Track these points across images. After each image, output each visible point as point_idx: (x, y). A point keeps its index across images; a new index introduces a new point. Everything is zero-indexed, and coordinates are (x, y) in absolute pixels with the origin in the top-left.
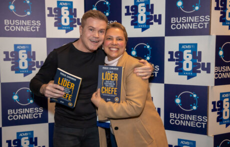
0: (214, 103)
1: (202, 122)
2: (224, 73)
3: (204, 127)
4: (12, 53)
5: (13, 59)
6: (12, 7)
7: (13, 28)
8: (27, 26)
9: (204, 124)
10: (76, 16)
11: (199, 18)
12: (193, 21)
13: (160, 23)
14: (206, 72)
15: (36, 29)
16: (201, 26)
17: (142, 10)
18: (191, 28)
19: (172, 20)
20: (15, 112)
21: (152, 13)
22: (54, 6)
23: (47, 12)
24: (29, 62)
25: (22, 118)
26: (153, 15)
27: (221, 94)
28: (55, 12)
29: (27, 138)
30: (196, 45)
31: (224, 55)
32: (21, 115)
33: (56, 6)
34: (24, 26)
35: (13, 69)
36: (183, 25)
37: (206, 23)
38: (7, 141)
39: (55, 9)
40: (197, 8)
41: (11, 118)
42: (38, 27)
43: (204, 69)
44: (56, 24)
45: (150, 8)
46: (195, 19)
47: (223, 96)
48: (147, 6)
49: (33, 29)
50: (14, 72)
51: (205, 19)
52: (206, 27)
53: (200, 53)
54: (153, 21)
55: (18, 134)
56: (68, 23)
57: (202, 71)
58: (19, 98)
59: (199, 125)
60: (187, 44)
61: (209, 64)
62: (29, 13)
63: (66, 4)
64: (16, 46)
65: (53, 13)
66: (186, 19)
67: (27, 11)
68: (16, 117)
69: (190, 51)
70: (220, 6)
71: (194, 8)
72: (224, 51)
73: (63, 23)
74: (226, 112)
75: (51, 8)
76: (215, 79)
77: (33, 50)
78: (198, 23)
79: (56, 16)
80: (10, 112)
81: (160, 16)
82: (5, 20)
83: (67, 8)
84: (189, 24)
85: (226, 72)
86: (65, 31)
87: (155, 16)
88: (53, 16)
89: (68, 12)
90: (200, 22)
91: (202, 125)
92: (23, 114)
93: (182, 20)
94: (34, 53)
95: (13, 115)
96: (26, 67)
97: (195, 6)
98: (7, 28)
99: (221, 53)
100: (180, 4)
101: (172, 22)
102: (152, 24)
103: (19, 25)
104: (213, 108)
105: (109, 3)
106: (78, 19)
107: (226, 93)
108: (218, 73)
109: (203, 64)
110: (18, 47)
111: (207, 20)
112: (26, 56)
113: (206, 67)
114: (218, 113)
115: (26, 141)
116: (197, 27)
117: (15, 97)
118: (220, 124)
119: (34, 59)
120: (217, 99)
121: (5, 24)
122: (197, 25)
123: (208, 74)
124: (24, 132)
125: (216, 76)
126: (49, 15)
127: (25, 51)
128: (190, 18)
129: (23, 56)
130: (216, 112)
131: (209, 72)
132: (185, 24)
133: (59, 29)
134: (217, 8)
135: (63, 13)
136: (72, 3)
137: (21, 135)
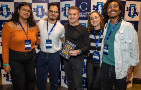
10: (44, 12)
22: (36, 7)
28: (36, 10)
39: (36, 9)
70: (128, 10)
83: (41, 8)
89: (41, 10)
106: (45, 13)
135: (39, 11)
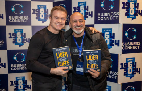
0: (122, 64)
1: (115, 75)
2: (129, 46)
3: (116, 78)
4: (13, 34)
5: (13, 37)
6: (13, 9)
7: (13, 21)
8: (21, 19)
9: (116, 76)
10: (48, 13)
11: (113, 13)
12: (110, 15)
13: (92, 17)
14: (117, 45)
15: (26, 21)
16: (114, 18)
17: (82, 9)
18: (109, 19)
19: (98, 15)
20: (15, 66)
21: (88, 11)
23: (32, 11)
24: (22, 39)
25: (19, 69)
26: (88, 12)
27: (127, 59)
29: (21, 80)
30: (111, 29)
31: (128, 35)
32: (18, 67)
33: (37, 8)
34: (19, 19)
35: (13, 42)
36: (104, 17)
37: (117, 17)
38: (11, 82)
40: (112, 8)
41: (12, 69)
42: (27, 20)
43: (116, 44)
44: (37, 18)
45: (86, 8)
46: (111, 14)
47: (128, 60)
48: (85, 7)
49: (24, 21)
50: (14, 44)
51: (116, 14)
52: (117, 19)
53: (114, 34)
54: (88, 16)
55: (17, 78)
56: (43, 17)
57: (115, 45)
58: (17, 59)
59: (113, 77)
60: (107, 29)
61: (119, 41)
62: (22, 12)
63: (42, 7)
64: (15, 30)
65: (35, 12)
66: (106, 14)
67: (21, 11)
68: (15, 69)
69: (108, 33)
71: (110, 7)
72: (128, 33)
73: (41, 17)
74: (130, 70)
75: (34, 9)
76: (123, 50)
77: (24, 32)
78: (113, 16)
79: (37, 13)
80: (12, 66)
81: (92, 12)
82: (9, 16)
83: (43, 9)
84: (107, 17)
85: (130, 46)
86: (42, 22)
87: (89, 12)
88: (35, 13)
90: (114, 16)
91: (115, 77)
92: (19, 67)
93: (104, 15)
94: (25, 34)
95: (14, 67)
96: (20, 41)
97: (111, 6)
98: (11, 21)
99: (126, 34)
100: (102, 5)
101: (98, 16)
102: (88, 17)
103: (17, 19)
104: (121, 67)
105: (65, 6)
107: (130, 58)
108: (125, 46)
109: (116, 41)
110: (16, 31)
111: (118, 14)
112: (20, 36)
113: (117, 42)
114: (125, 70)
115: (21, 82)
116: (112, 18)
117: (15, 58)
118: (126, 77)
119: (25, 37)
120: (124, 62)
121: (10, 18)
122: (112, 17)
123: (118, 47)
124: (20, 77)
125: (123, 48)
126: (33, 13)
127: (20, 33)
128: (108, 13)
129: (19, 36)
130: (124, 70)
131: (119, 45)
132: (105, 17)
133: (38, 20)
134: (123, 8)
136: (46, 6)
137: (18, 78)
